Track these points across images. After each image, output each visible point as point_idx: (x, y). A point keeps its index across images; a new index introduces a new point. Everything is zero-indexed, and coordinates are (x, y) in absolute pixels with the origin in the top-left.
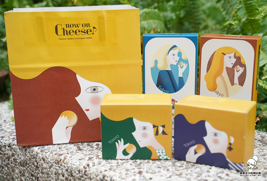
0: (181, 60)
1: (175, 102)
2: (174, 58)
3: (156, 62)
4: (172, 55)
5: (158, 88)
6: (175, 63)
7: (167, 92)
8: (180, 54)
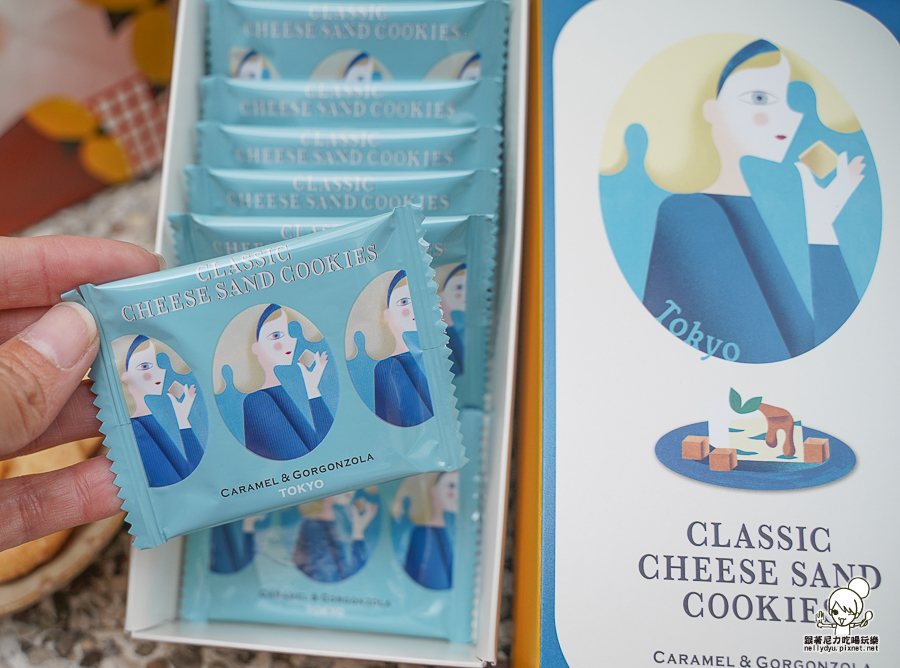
0: (811, 130)
1: (798, 432)
2: (761, 120)
3: (636, 138)
4: (749, 97)
5: (655, 323)
6: (777, 152)
7: (731, 354)
8: (801, 95)
